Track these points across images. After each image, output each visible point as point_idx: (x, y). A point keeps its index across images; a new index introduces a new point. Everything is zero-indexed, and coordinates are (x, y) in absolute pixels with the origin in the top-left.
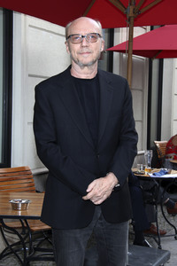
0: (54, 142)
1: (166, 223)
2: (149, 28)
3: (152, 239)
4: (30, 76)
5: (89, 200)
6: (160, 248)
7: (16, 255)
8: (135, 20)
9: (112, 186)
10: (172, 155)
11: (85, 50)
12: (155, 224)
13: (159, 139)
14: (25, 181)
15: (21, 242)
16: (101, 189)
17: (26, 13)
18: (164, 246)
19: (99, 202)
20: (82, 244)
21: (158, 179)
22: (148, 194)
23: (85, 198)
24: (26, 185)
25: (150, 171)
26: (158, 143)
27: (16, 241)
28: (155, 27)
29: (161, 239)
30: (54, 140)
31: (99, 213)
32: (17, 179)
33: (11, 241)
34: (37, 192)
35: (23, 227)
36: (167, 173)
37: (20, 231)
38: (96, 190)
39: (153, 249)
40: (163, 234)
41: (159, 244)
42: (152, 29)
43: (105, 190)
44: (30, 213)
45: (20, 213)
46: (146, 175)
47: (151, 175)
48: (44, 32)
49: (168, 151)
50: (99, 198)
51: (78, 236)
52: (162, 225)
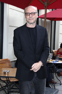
0: (20, 50)
1: (57, 79)
2: (51, 10)
3: (52, 85)
4: (10, 26)
5: (32, 71)
6: (55, 88)
7: (5, 90)
8: (47, 7)
9: (41, 66)
10: (59, 55)
11: (31, 18)
12: (53, 79)
13: (54, 49)
14: (8, 64)
15: (7, 86)
16: (36, 66)
17: (9, 4)
18: (56, 87)
19: (36, 71)
20: (29, 86)
21: (54, 64)
22: (51, 69)
23: (31, 70)
24: (8, 65)
25: (52, 61)
26: (54, 51)
27: (4, 85)
28: (53, 10)
29: (55, 85)
30: (20, 49)
31: (36, 75)
32: (5, 63)
33: (3, 85)
34: (12, 68)
35: (7, 80)
36: (57, 62)
37: (6, 82)
38: (35, 67)
39: (52, 89)
40: (56, 83)
41: (55, 87)
42: (52, 10)
43: (38, 67)
44: (10, 75)
45: (6, 76)
46: (50, 62)
47: (52, 62)
48: (15, 11)
49: (58, 54)
50: (36, 70)
51: (28, 83)
52: (55, 80)
